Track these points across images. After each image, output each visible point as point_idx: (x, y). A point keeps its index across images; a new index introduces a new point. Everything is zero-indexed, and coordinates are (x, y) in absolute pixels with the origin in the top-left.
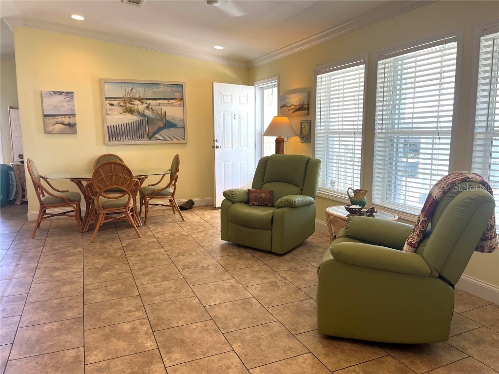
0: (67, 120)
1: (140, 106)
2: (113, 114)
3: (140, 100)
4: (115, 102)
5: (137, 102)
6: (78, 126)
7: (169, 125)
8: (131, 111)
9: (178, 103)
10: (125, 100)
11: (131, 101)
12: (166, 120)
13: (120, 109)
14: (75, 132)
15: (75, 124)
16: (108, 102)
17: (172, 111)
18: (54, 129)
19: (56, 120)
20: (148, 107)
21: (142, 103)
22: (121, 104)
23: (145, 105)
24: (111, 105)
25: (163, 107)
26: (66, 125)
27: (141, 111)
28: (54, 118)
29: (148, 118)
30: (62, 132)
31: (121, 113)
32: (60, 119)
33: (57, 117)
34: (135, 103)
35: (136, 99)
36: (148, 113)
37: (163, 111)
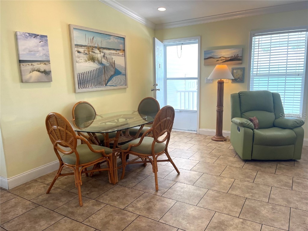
0: (42, 67)
1: (99, 55)
2: (80, 61)
3: (99, 48)
4: (81, 50)
5: (97, 51)
6: (53, 74)
7: (117, 73)
8: (93, 59)
9: (121, 53)
10: (88, 48)
11: (93, 49)
12: (115, 68)
13: (85, 57)
14: (50, 80)
15: (50, 71)
16: (76, 49)
17: (119, 61)
18: (31, 77)
19: (32, 67)
20: (104, 56)
21: (100, 51)
22: (86, 52)
23: (102, 54)
24: (79, 52)
25: (113, 57)
26: (42, 72)
27: (100, 59)
28: (30, 64)
29: (105, 67)
30: (39, 81)
31: (86, 61)
32: (36, 66)
33: (33, 63)
34: (96, 52)
35: (96, 47)
36: (104, 61)
37: (113, 60)
